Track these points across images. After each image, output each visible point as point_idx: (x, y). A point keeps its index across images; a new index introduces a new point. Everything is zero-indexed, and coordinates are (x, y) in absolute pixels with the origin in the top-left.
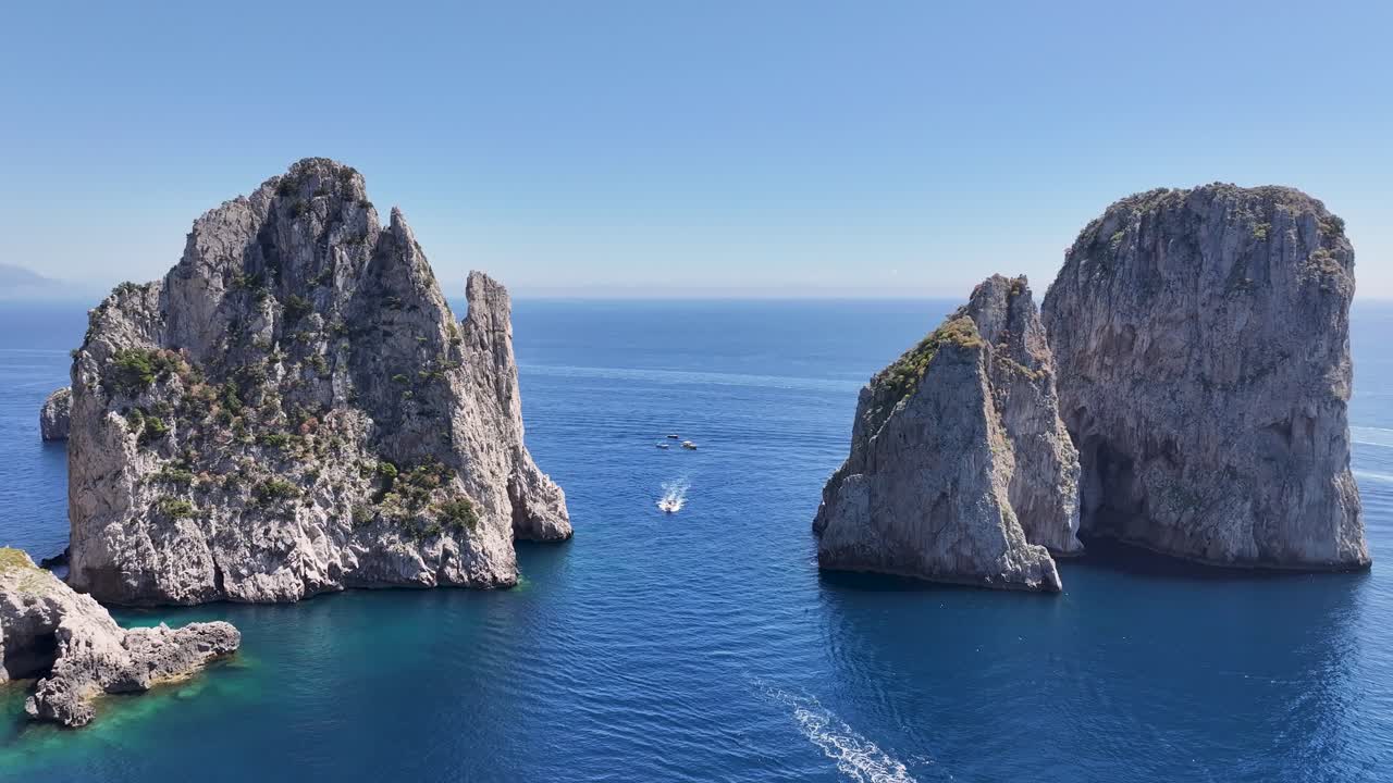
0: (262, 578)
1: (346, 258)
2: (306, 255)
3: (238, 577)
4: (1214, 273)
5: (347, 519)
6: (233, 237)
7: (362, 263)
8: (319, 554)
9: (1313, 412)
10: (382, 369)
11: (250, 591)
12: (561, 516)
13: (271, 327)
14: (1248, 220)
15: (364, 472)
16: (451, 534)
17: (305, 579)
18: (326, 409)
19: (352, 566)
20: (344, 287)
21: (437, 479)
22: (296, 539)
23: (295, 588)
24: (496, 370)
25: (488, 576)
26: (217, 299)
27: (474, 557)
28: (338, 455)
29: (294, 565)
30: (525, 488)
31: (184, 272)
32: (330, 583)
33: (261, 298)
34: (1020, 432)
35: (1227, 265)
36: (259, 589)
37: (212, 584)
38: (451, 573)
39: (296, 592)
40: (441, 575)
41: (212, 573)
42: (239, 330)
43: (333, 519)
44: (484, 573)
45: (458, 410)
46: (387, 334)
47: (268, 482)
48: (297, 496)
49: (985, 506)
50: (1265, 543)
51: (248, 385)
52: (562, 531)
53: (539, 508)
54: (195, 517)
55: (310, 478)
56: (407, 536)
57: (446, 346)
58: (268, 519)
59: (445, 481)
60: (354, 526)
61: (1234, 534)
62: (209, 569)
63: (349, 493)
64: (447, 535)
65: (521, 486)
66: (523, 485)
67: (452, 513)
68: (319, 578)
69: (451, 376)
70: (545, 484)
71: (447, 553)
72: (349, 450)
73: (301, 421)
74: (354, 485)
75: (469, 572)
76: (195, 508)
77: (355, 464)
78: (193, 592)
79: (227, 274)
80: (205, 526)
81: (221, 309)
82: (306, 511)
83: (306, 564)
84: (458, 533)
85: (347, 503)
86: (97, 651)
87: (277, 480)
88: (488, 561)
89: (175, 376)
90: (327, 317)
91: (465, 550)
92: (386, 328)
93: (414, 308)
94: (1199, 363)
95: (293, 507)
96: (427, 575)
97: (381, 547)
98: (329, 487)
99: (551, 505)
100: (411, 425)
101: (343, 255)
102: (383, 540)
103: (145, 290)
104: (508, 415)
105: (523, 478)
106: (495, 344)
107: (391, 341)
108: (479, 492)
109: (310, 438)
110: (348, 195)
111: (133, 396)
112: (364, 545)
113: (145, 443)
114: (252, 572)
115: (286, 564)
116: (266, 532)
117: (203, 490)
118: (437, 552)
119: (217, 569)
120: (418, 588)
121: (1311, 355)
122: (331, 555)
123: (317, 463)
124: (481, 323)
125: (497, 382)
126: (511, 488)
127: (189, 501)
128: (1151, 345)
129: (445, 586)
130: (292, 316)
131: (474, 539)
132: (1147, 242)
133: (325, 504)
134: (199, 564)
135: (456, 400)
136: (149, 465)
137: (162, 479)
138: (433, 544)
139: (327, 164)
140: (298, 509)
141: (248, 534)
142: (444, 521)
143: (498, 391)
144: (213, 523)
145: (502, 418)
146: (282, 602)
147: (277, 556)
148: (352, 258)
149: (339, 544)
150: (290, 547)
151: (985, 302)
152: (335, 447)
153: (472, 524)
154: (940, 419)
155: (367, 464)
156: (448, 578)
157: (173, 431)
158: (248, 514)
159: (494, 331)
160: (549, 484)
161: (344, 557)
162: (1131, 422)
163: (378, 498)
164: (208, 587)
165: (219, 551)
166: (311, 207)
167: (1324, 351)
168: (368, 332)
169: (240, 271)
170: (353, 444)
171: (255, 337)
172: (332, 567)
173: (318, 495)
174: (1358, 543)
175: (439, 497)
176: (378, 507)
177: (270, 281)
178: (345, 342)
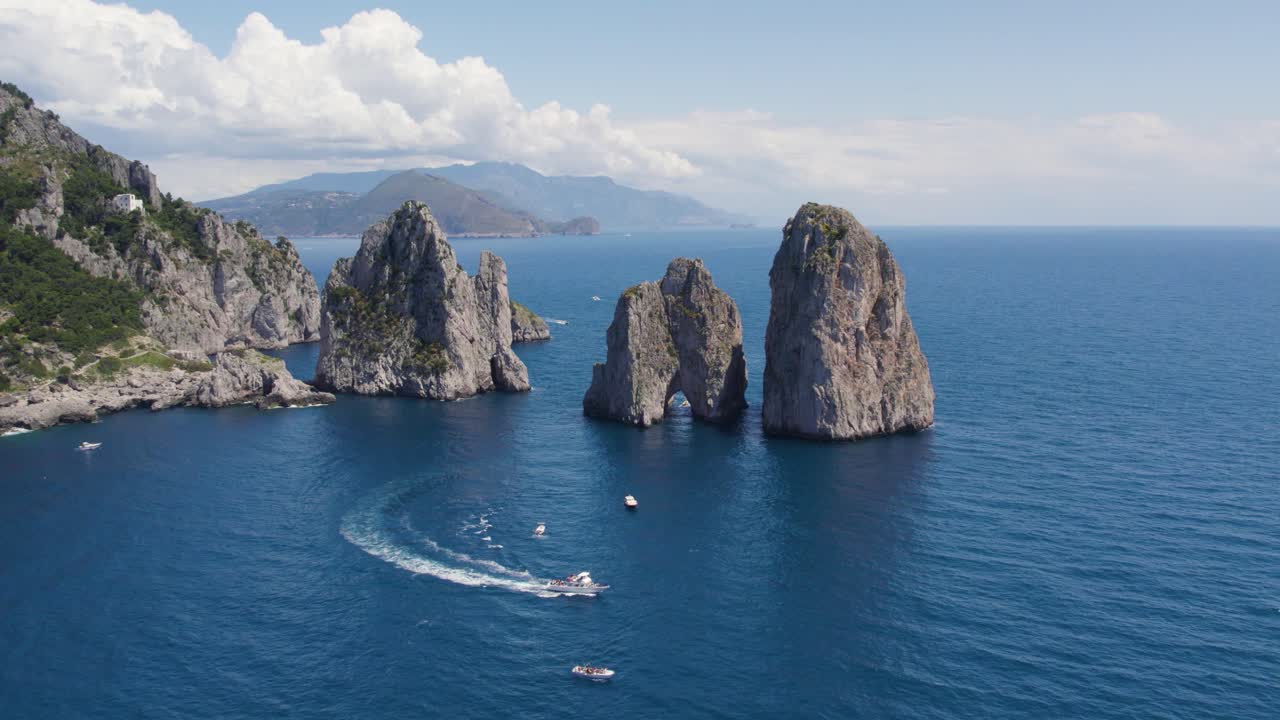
0: (366, 384)
1: (415, 247)
2: (402, 245)
3: (359, 384)
5: (400, 363)
7: (421, 250)
8: (387, 378)
9: (804, 342)
10: (424, 298)
11: (360, 389)
12: (520, 380)
13: (387, 278)
15: (411, 345)
16: (435, 374)
17: (379, 387)
18: (401, 315)
19: (399, 385)
20: (414, 261)
21: (436, 350)
22: (379, 370)
23: (375, 390)
24: (492, 302)
25: (444, 395)
26: (371, 265)
27: (441, 387)
28: (402, 336)
29: (377, 381)
30: (503, 363)
31: (360, 253)
32: (389, 390)
33: (384, 265)
36: (364, 389)
37: (350, 385)
38: (431, 392)
39: (375, 392)
40: (428, 393)
41: (351, 381)
42: (377, 278)
43: (394, 363)
44: (443, 393)
45: (451, 319)
46: (427, 283)
47: (374, 345)
48: (382, 352)
49: (626, 379)
51: (375, 302)
52: (517, 386)
53: (509, 375)
54: (349, 357)
55: (389, 344)
56: (418, 375)
58: (371, 361)
60: (403, 367)
62: (350, 378)
63: (403, 353)
64: (433, 375)
65: (499, 361)
66: (502, 362)
67: (438, 366)
68: (385, 388)
69: (447, 303)
70: (515, 362)
71: (431, 383)
72: (406, 333)
73: (391, 320)
74: (406, 350)
75: (438, 393)
76: (349, 353)
77: (408, 340)
79: (375, 254)
80: (351, 362)
81: (371, 270)
82: (384, 359)
83: (381, 381)
84: (437, 377)
85: (402, 357)
86: (280, 392)
87: (377, 344)
89: (352, 298)
90: (406, 274)
91: (438, 383)
92: (427, 280)
95: (380, 356)
96: (423, 392)
97: (410, 378)
98: (396, 350)
99: (516, 374)
100: (431, 325)
101: (414, 245)
102: (411, 375)
103: (347, 261)
105: (502, 357)
107: (427, 285)
109: (393, 327)
110: (418, 217)
111: (337, 306)
112: (404, 376)
113: (337, 326)
114: (364, 381)
115: (374, 380)
116: (370, 366)
117: (353, 346)
118: (427, 382)
119: (353, 381)
120: (419, 397)
122: (392, 379)
123: (393, 339)
124: (484, 277)
126: (493, 362)
127: (348, 351)
129: (430, 398)
130: (395, 274)
133: (392, 357)
134: (347, 376)
135: (448, 315)
136: (339, 335)
137: (341, 341)
138: (427, 378)
140: (382, 357)
141: (364, 366)
142: (434, 369)
144: (354, 360)
145: (493, 327)
146: (370, 395)
147: (371, 377)
148: (418, 245)
149: (397, 375)
150: (376, 373)
152: (401, 333)
153: (444, 371)
155: (413, 341)
156: (430, 394)
157: (348, 321)
158: (365, 358)
159: (492, 281)
160: (518, 362)
161: (397, 381)
163: (414, 357)
164: (348, 387)
165: (355, 372)
166: (405, 224)
167: (813, 307)
168: (420, 281)
169: (379, 253)
170: (408, 331)
171: (381, 282)
172: (392, 384)
173: (390, 353)
174: (835, 425)
175: (435, 358)
176: (412, 360)
177: (389, 258)
178: (411, 285)
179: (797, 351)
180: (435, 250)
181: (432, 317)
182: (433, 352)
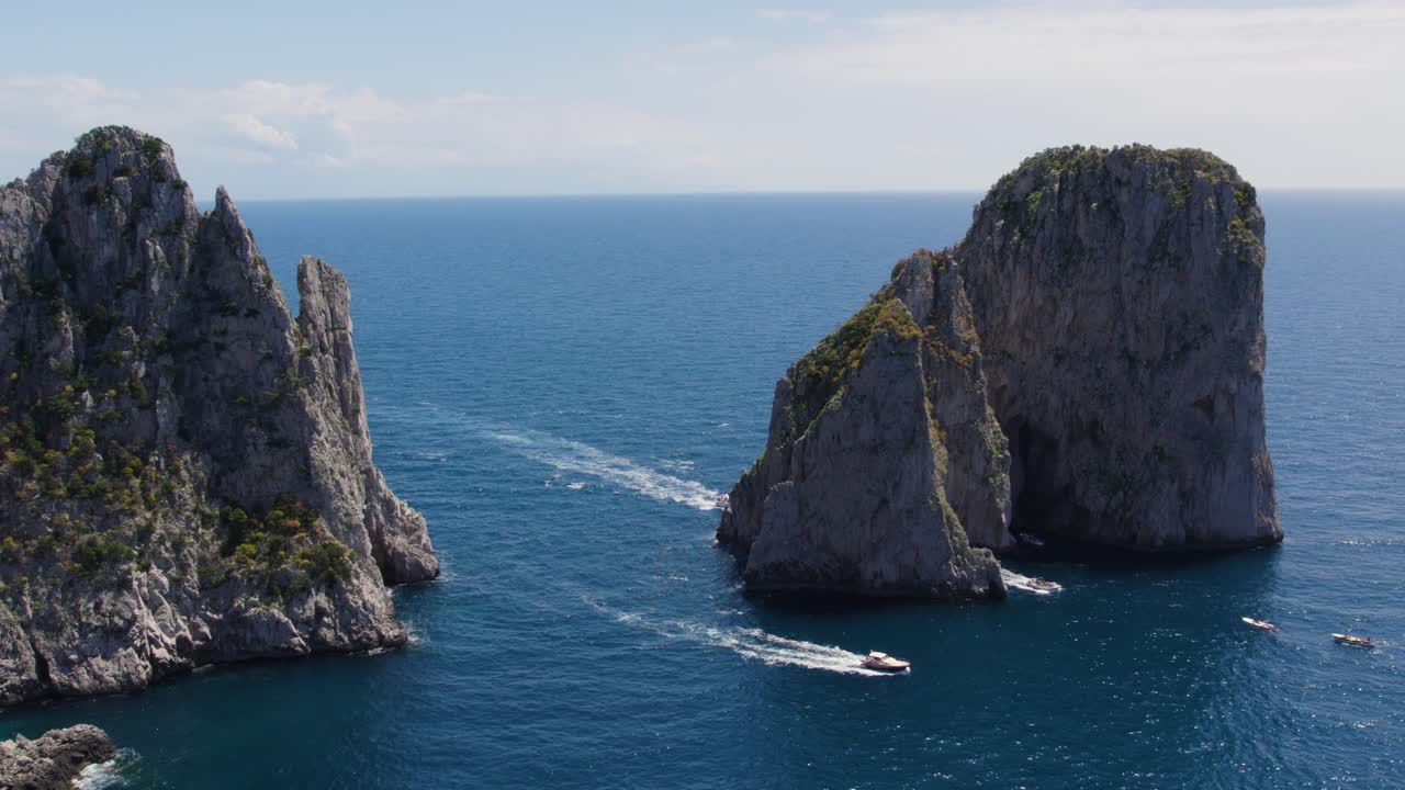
0: (98, 662)
1: (161, 253)
3: (66, 665)
4: (1136, 243)
5: (193, 577)
6: (12, 234)
7: (181, 259)
8: (164, 628)
9: (1234, 387)
10: (218, 391)
11: (86, 680)
12: (426, 549)
13: (71, 347)
14: (1168, 187)
15: (206, 520)
16: (323, 588)
17: (152, 658)
18: (150, 446)
19: (204, 637)
20: (161, 291)
21: (297, 523)
22: (136, 611)
23: (143, 670)
24: (339, 379)
25: (373, 635)
27: (354, 613)
28: (172, 503)
29: (138, 643)
30: (382, 519)
32: (180, 660)
33: (56, 310)
34: (950, 423)
35: (1149, 234)
36: (96, 677)
37: (34, 675)
38: (328, 634)
39: (144, 676)
40: (314, 639)
41: (32, 663)
42: (30, 352)
43: (176, 583)
44: (367, 631)
45: (316, 435)
46: (220, 347)
47: (91, 543)
48: (129, 558)
49: (929, 510)
50: (1191, 525)
51: (49, 424)
52: (430, 566)
53: (399, 542)
55: (144, 534)
56: (269, 596)
57: (296, 358)
58: (98, 590)
59: (307, 524)
60: (203, 588)
61: (1162, 520)
62: (29, 656)
63: (192, 549)
64: (318, 591)
65: (377, 517)
66: (380, 515)
67: (322, 563)
68: (169, 657)
69: (305, 396)
70: (403, 512)
71: (320, 612)
72: (185, 492)
73: (122, 464)
74: (196, 538)
75: (349, 633)
77: (195, 511)
78: (12, 688)
79: (8, 281)
80: (18, 606)
82: (143, 575)
83: (152, 641)
85: (191, 561)
87: (102, 540)
88: (371, 617)
90: (142, 330)
91: (342, 606)
92: (219, 340)
93: (253, 313)
94: (1123, 337)
95: (128, 572)
96: (299, 640)
97: (239, 611)
98: (168, 544)
99: (412, 537)
100: (257, 460)
101: (156, 249)
102: (240, 602)
104: (357, 433)
105: (379, 507)
106: (336, 346)
107: (225, 355)
108: (346, 534)
109: (136, 482)
110: (157, 173)
112: (216, 611)
114: (84, 657)
115: (128, 643)
116: (97, 607)
118: (308, 611)
120: (289, 658)
121: (1231, 330)
122: (178, 628)
123: (148, 515)
124: (320, 321)
125: (341, 393)
126: (368, 521)
128: (1075, 317)
129: (320, 650)
130: (97, 330)
131: (351, 592)
132: (1067, 205)
133: (165, 566)
134: (15, 653)
135: (313, 424)
138: (303, 602)
139: (127, 133)
140: (135, 574)
141: (75, 612)
142: (313, 574)
143: (343, 404)
144: (27, 599)
145: (351, 437)
146: (128, 689)
147: (116, 636)
148: (167, 252)
149: (185, 612)
150: (132, 621)
151: (912, 281)
152: (168, 492)
153: (346, 575)
154: (876, 417)
155: (207, 510)
156: (324, 641)
158: (71, 586)
159: (333, 330)
160: (408, 511)
161: (194, 628)
162: (1054, 401)
163: (226, 551)
164: (30, 681)
165: (39, 634)
166: (111, 190)
167: (1242, 325)
168: (195, 346)
169: (23, 277)
170: (189, 487)
171: (53, 361)
172: (182, 641)
173: (155, 555)
174: (1272, 517)
175: (303, 545)
176: (232, 562)
177: (65, 287)
178: (167, 360)
179: (1208, 406)
180: (244, 259)
181: (263, 438)
182: (294, 530)
